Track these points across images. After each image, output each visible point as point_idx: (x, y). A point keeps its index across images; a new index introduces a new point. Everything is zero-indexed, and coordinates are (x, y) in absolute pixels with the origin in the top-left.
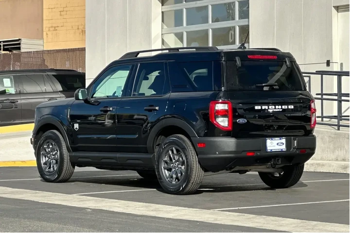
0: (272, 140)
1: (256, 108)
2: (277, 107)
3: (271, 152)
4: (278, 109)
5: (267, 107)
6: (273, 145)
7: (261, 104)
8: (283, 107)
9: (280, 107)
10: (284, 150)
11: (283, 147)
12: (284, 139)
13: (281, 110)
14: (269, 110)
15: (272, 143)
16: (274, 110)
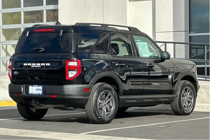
0: (33, 86)
3: (32, 94)
6: (33, 90)
7: (27, 62)
8: (42, 64)
9: (39, 64)
10: (40, 94)
11: (40, 92)
12: (41, 87)
13: (40, 66)
14: (32, 66)
15: (32, 89)
16: (35, 66)
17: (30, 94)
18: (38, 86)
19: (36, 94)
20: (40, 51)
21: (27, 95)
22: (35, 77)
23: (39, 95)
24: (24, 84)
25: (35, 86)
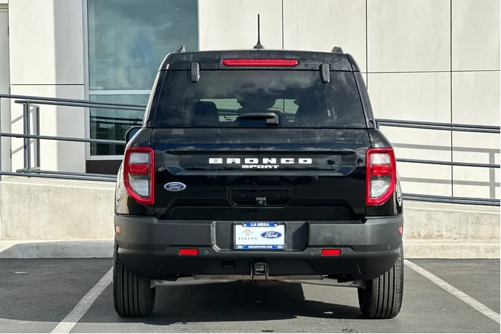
0: (249, 225)
1: (212, 161)
2: (265, 160)
3: (246, 248)
4: (269, 164)
5: (238, 161)
6: (250, 237)
7: (225, 154)
8: (283, 161)
9: (274, 161)
10: (280, 247)
11: (280, 242)
12: (283, 227)
13: (276, 167)
14: (244, 167)
15: (248, 233)
16: (258, 167)
17: (240, 247)
18: (272, 225)
19: (264, 247)
20: (268, 121)
21: (228, 252)
22: (257, 199)
23: (275, 248)
24: (215, 220)
25: (259, 225)
